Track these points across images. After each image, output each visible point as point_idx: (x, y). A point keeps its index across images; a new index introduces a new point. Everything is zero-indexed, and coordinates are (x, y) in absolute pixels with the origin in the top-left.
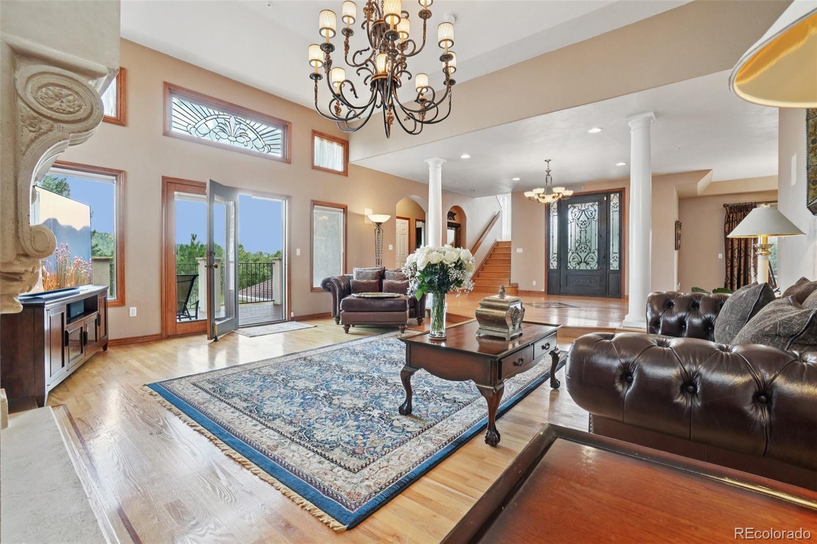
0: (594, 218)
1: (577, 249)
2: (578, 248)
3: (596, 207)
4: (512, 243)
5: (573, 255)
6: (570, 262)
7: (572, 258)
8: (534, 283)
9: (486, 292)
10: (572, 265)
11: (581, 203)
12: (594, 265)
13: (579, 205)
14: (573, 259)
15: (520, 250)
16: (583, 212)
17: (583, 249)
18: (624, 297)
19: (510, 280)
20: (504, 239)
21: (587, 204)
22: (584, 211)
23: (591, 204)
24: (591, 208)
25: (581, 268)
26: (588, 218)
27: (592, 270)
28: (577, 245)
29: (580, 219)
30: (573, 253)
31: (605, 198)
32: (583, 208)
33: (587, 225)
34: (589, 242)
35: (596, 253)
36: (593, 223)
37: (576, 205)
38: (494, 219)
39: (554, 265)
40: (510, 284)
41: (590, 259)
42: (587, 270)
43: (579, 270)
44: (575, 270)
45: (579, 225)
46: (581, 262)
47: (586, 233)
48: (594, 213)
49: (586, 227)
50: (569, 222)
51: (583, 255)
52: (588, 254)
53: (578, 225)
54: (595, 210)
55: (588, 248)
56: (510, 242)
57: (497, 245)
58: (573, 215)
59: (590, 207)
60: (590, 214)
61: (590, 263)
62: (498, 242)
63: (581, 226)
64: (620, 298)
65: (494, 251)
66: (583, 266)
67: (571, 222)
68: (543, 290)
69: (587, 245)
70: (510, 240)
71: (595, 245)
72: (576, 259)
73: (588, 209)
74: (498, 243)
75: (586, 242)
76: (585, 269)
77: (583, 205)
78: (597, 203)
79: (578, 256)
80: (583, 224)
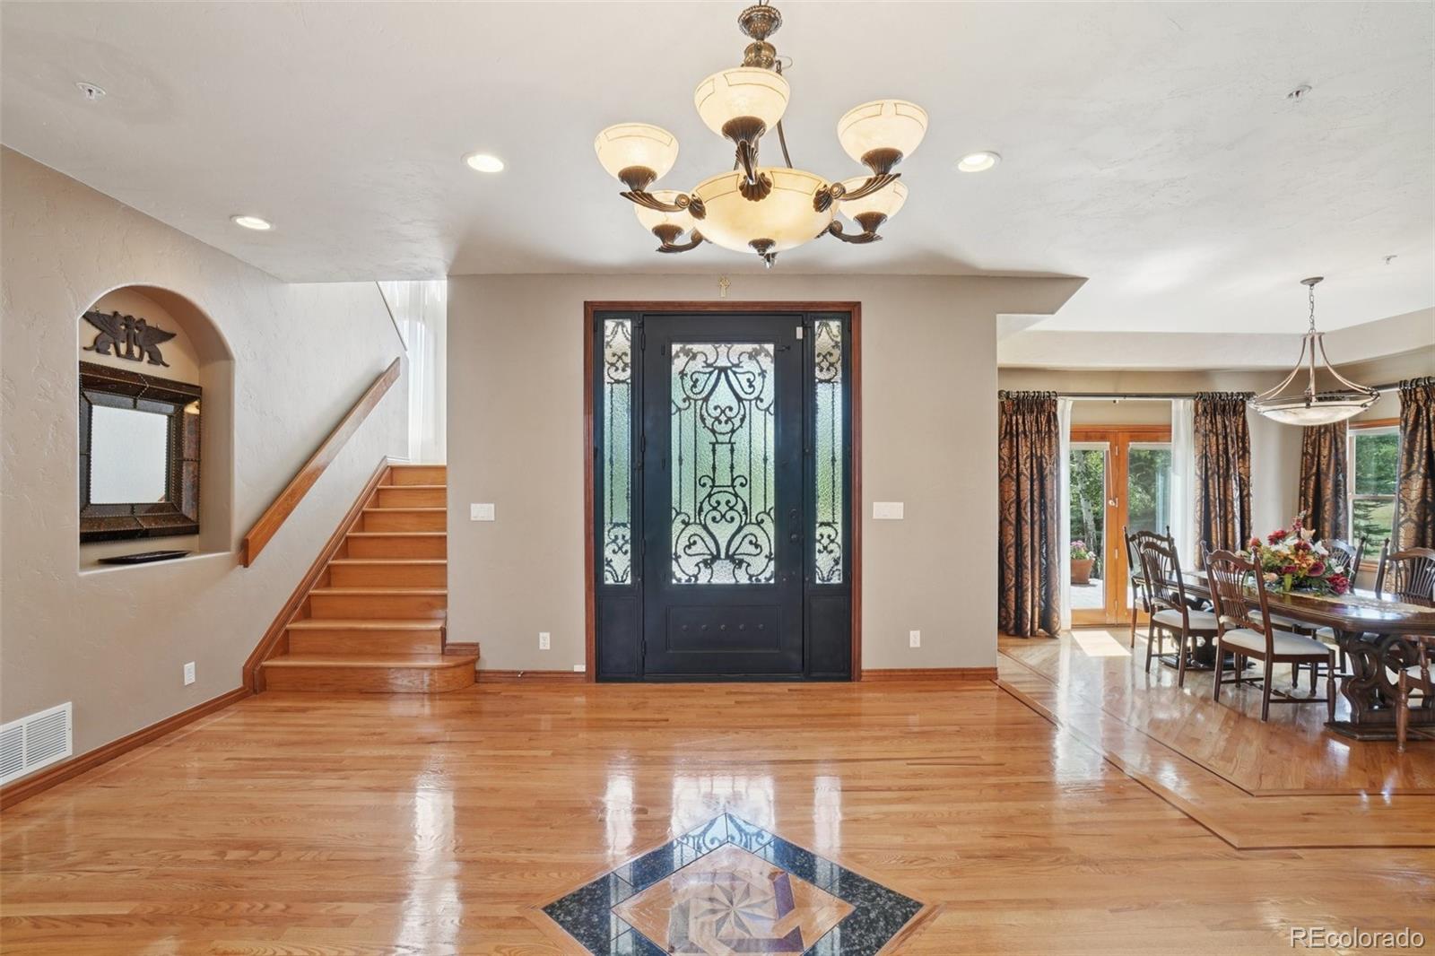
0: (758, 398)
1: (701, 509)
2: (706, 507)
3: (768, 365)
4: (448, 469)
5: (691, 530)
6: (677, 557)
7: (684, 541)
8: (545, 640)
9: (336, 692)
10: (685, 569)
11: (715, 339)
12: (762, 568)
13: (707, 348)
14: (689, 547)
15: (482, 512)
16: (723, 375)
17: (723, 508)
18: (860, 676)
19: (443, 631)
20: (414, 459)
21: (738, 348)
22: (723, 370)
23: (749, 347)
24: (749, 365)
25: (714, 581)
26: (740, 399)
27: (755, 589)
28: (703, 492)
29: (711, 404)
30: (686, 524)
31: (799, 331)
32: (723, 362)
33: (737, 422)
34: (742, 485)
35: (770, 526)
36: (758, 417)
37: (696, 347)
38: (377, 383)
39: (619, 566)
40: (444, 644)
41: (747, 548)
42: (737, 587)
43: (710, 587)
44: (693, 590)
45: (709, 421)
46: (716, 557)
47: (732, 450)
48: (758, 383)
49: (733, 431)
50: (674, 409)
51: (723, 532)
52: (740, 529)
53: (703, 420)
54: (763, 373)
55: (739, 507)
56: (443, 469)
57: (391, 480)
58: (688, 383)
59: (745, 358)
60: (746, 385)
61: (746, 558)
62: (393, 469)
63: (717, 427)
64: (849, 679)
65: (376, 503)
66: (723, 575)
67: (679, 410)
68: (581, 668)
69: (736, 495)
70: (444, 463)
71: (763, 496)
72: (699, 548)
73: (737, 366)
74: (392, 472)
75: (734, 487)
76: (733, 581)
77: (723, 348)
78: (770, 347)
79: (704, 534)
80: (723, 418)
